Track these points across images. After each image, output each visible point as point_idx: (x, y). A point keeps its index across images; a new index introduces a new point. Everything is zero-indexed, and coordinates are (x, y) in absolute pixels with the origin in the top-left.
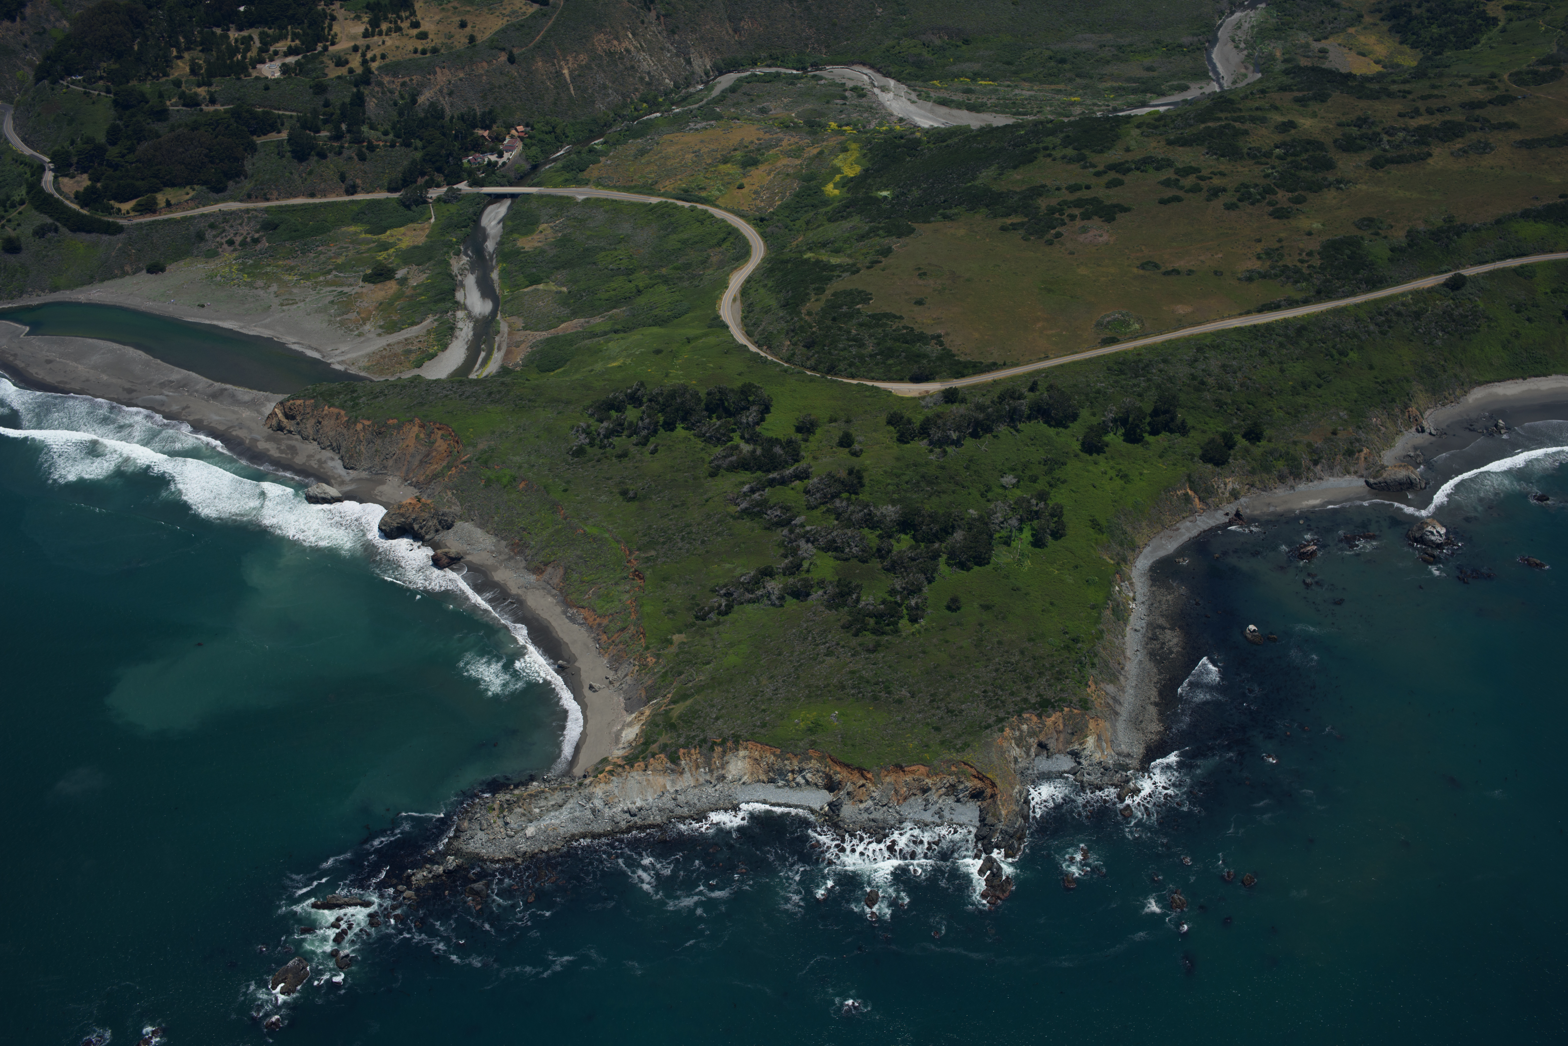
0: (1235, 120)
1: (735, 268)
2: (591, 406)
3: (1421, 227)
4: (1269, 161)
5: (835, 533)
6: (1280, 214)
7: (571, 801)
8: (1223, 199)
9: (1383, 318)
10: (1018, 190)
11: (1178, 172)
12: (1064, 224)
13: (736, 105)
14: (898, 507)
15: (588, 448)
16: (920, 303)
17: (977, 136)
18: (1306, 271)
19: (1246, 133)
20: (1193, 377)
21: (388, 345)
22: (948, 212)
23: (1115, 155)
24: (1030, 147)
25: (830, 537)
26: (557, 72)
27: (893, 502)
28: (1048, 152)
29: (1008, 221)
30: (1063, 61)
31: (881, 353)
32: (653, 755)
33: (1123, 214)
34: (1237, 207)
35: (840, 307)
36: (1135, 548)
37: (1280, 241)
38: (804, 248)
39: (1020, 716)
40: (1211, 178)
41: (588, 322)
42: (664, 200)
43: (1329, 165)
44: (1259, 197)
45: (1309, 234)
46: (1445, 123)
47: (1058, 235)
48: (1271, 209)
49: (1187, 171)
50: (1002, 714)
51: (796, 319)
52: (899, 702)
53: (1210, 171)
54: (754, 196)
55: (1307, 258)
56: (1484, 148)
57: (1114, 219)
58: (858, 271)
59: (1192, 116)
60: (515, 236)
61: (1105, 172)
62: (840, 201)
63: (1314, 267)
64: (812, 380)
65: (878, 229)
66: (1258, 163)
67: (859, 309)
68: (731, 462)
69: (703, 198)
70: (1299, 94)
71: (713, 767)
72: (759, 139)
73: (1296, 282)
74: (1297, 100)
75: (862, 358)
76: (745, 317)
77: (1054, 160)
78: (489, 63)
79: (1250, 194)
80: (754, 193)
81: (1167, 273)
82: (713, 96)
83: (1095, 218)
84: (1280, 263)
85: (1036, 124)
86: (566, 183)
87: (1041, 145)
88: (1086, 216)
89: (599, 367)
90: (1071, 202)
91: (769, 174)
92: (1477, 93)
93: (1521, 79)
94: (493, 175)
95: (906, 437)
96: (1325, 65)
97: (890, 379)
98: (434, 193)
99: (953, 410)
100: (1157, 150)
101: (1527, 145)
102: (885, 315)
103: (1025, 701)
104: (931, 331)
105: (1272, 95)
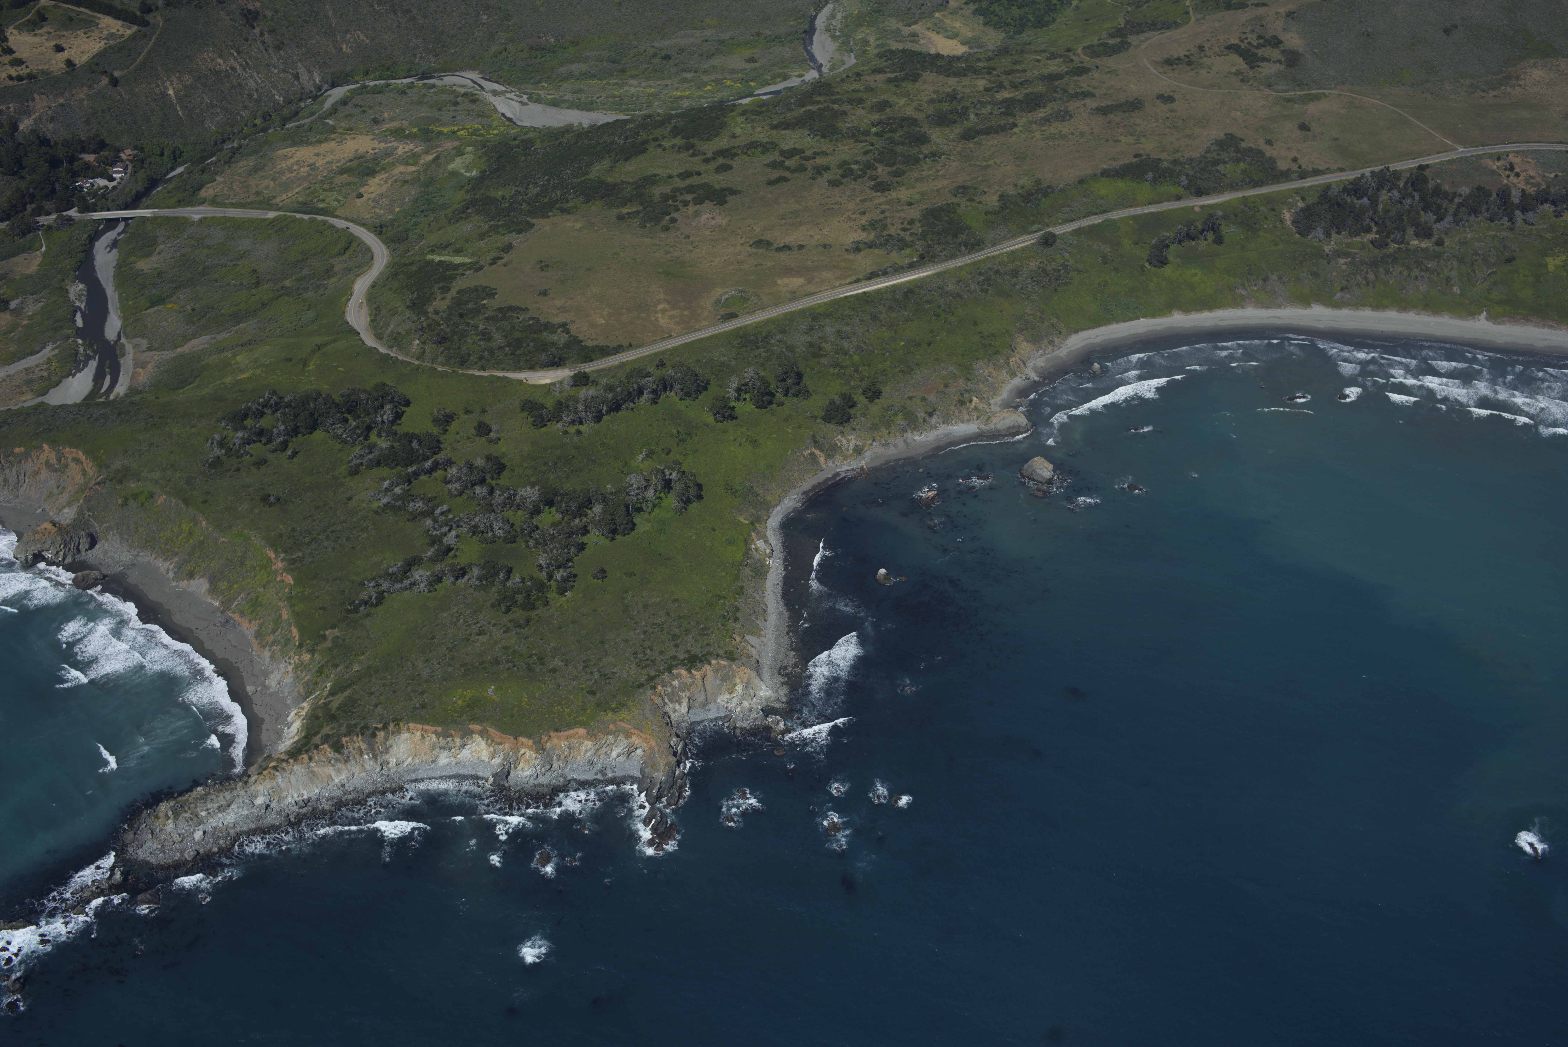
0: (834, 102)
1: (359, 275)
2: (224, 418)
3: (1012, 192)
4: (868, 138)
5: (477, 519)
6: (881, 187)
7: (237, 800)
8: (827, 176)
9: (983, 278)
10: (631, 181)
11: (782, 153)
12: (677, 210)
13: (349, 116)
14: (537, 488)
15: (224, 459)
16: (544, 293)
17: (589, 132)
18: (909, 239)
19: (844, 113)
20: (811, 345)
21: (8, 376)
22: (565, 206)
23: (722, 142)
24: (640, 139)
25: (473, 523)
26: (161, 93)
27: (533, 485)
28: (658, 143)
29: (625, 210)
30: (667, 57)
31: (509, 345)
32: (316, 747)
33: (733, 197)
34: (841, 183)
35: (466, 303)
36: (768, 508)
37: (883, 212)
38: (427, 250)
39: (670, 672)
40: (815, 158)
41: (214, 338)
42: (282, 213)
43: (923, 140)
44: (860, 173)
45: (910, 204)
46: (1027, 95)
47: (673, 220)
48: (872, 183)
49: (791, 153)
50: (652, 673)
51: (423, 318)
52: (554, 670)
53: (812, 151)
54: (372, 205)
55: (909, 227)
56: (1065, 116)
57: (725, 202)
58: (481, 268)
59: (793, 101)
60: (133, 259)
61: (714, 158)
62: (459, 203)
63: (916, 235)
64: (443, 375)
65: (498, 226)
66: (856, 141)
67: (484, 304)
68: (370, 460)
69: (322, 209)
70: (893, 75)
71: (378, 752)
72: (374, 149)
73: (902, 249)
74: (890, 80)
75: (491, 351)
76: (372, 321)
77: (664, 149)
78: (90, 87)
79: (852, 170)
80: (373, 202)
81: (779, 250)
82: (324, 110)
83: (707, 202)
84: (885, 233)
85: (645, 117)
86: (180, 203)
87: (651, 137)
88: (699, 201)
89: (228, 380)
90: (683, 189)
91: (386, 182)
92: (1054, 67)
93: (1093, 51)
94: (104, 200)
95: (540, 422)
96: (916, 48)
97: (520, 369)
98: (44, 220)
99: (584, 393)
100: (762, 134)
101: (1103, 111)
102: (511, 308)
103: (674, 658)
104: (557, 320)
105: (867, 78)
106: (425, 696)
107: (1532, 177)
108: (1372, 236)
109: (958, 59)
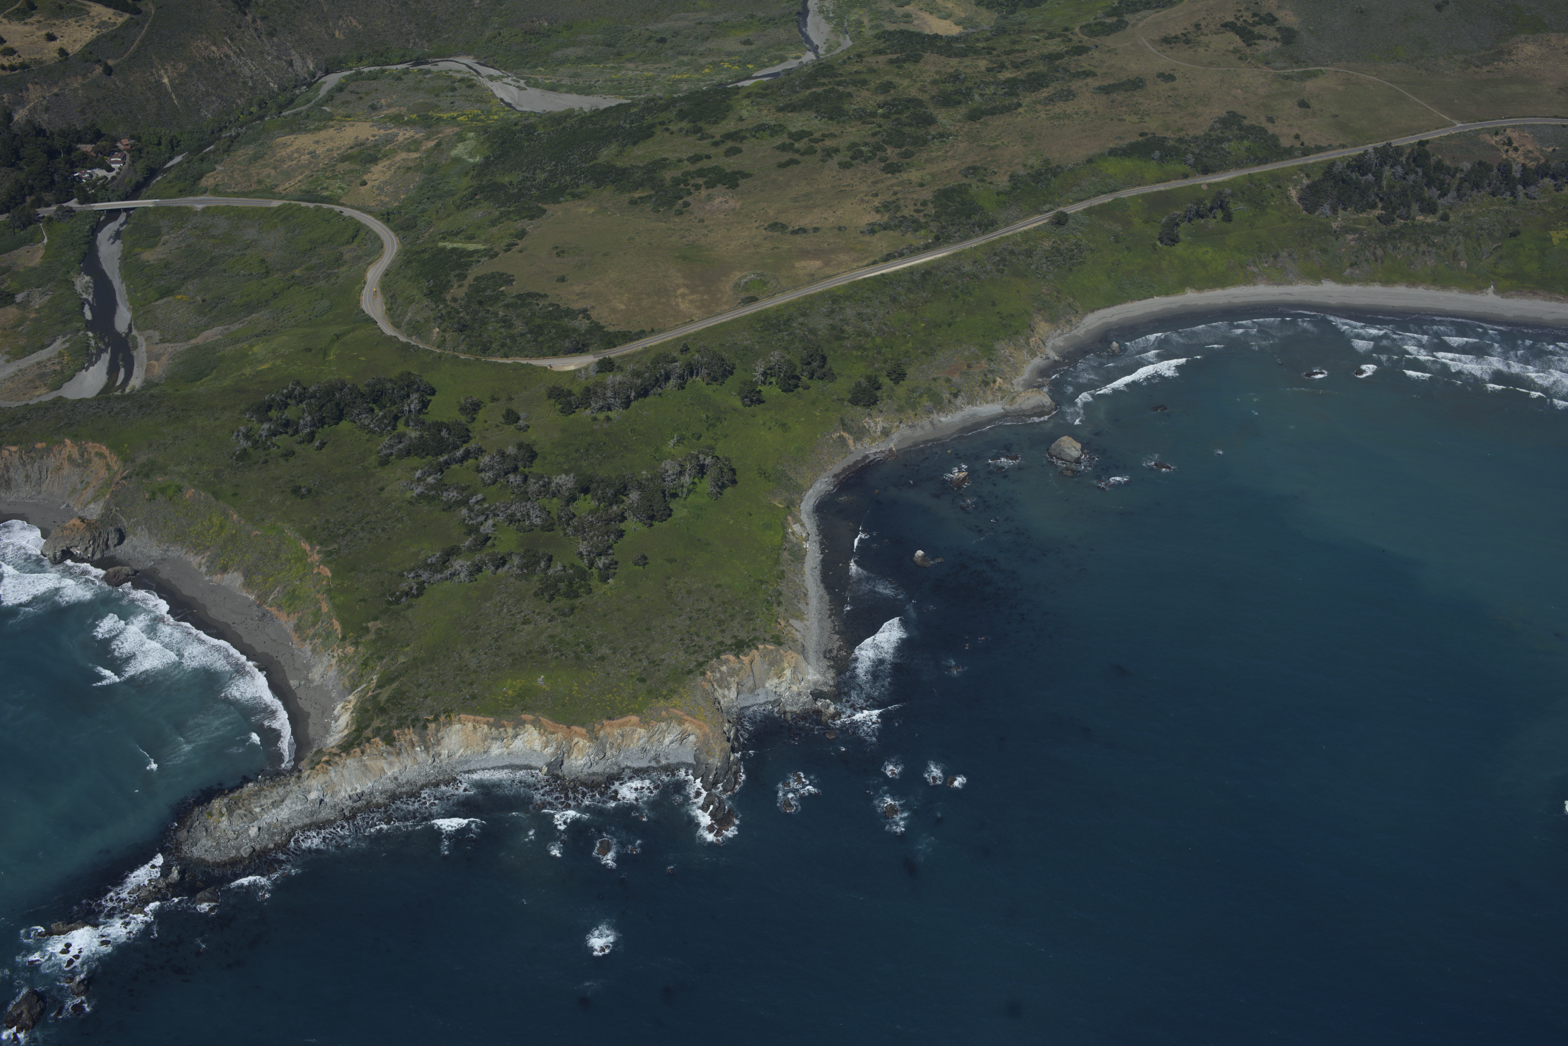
0: (839, 84)
1: (370, 264)
2: (248, 410)
3: (1022, 172)
4: (875, 120)
5: (513, 508)
6: (892, 169)
7: (290, 795)
8: (837, 158)
9: (998, 258)
10: (641, 165)
11: (791, 135)
12: (690, 194)
13: (346, 103)
14: (572, 475)
15: (251, 451)
16: (562, 279)
17: (593, 116)
18: (923, 220)
19: (850, 95)
20: (833, 327)
21: (20, 370)
22: (576, 191)
23: (729, 125)
24: (646, 123)
25: (509, 511)
26: (156, 82)
27: (567, 473)
28: (665, 127)
29: (637, 195)
30: (663, 40)
31: (531, 332)
32: (368, 740)
33: (745, 180)
34: (852, 165)
35: (484, 290)
36: (800, 491)
37: (895, 193)
38: (437, 238)
39: (718, 658)
40: (823, 140)
41: (228, 329)
42: (287, 202)
43: (930, 121)
44: (870, 155)
45: (922, 185)
46: (1029, 75)
47: (686, 204)
48: (883, 165)
49: (800, 135)
50: (701, 659)
51: (441, 306)
52: (602, 658)
53: (820, 133)
54: (377, 192)
55: (922, 208)
56: (1068, 95)
57: (737, 185)
58: (496, 255)
59: (797, 83)
60: (138, 250)
61: (723, 142)
62: (466, 190)
63: (930, 216)
64: (466, 363)
65: (509, 213)
66: (864, 123)
67: (503, 291)
68: (400, 450)
69: (327, 197)
70: (894, 57)
71: (429, 744)
72: (374, 136)
73: (916, 231)
74: (891, 62)
75: (513, 338)
76: (389, 309)
77: (672, 133)
78: (84, 76)
79: (861, 152)
80: (377, 189)
81: (795, 232)
82: (320, 97)
83: (719, 185)
84: (899, 214)
85: (648, 101)
86: (181, 193)
87: (657, 121)
88: (710, 185)
89: (248, 371)
90: (694, 172)
91: (389, 169)
92: (1054, 46)
93: (1091, 30)
94: (104, 190)
95: (568, 409)
96: (911, 28)
97: (544, 356)
98: (45, 212)
99: (611, 378)
100: (769, 117)
101: (1106, 90)
102: (530, 295)
103: (721, 643)
104: (577, 306)
105: (869, 59)
106: (474, 686)
107: (1530, 152)
108: (1378, 212)
109: (956, 39)
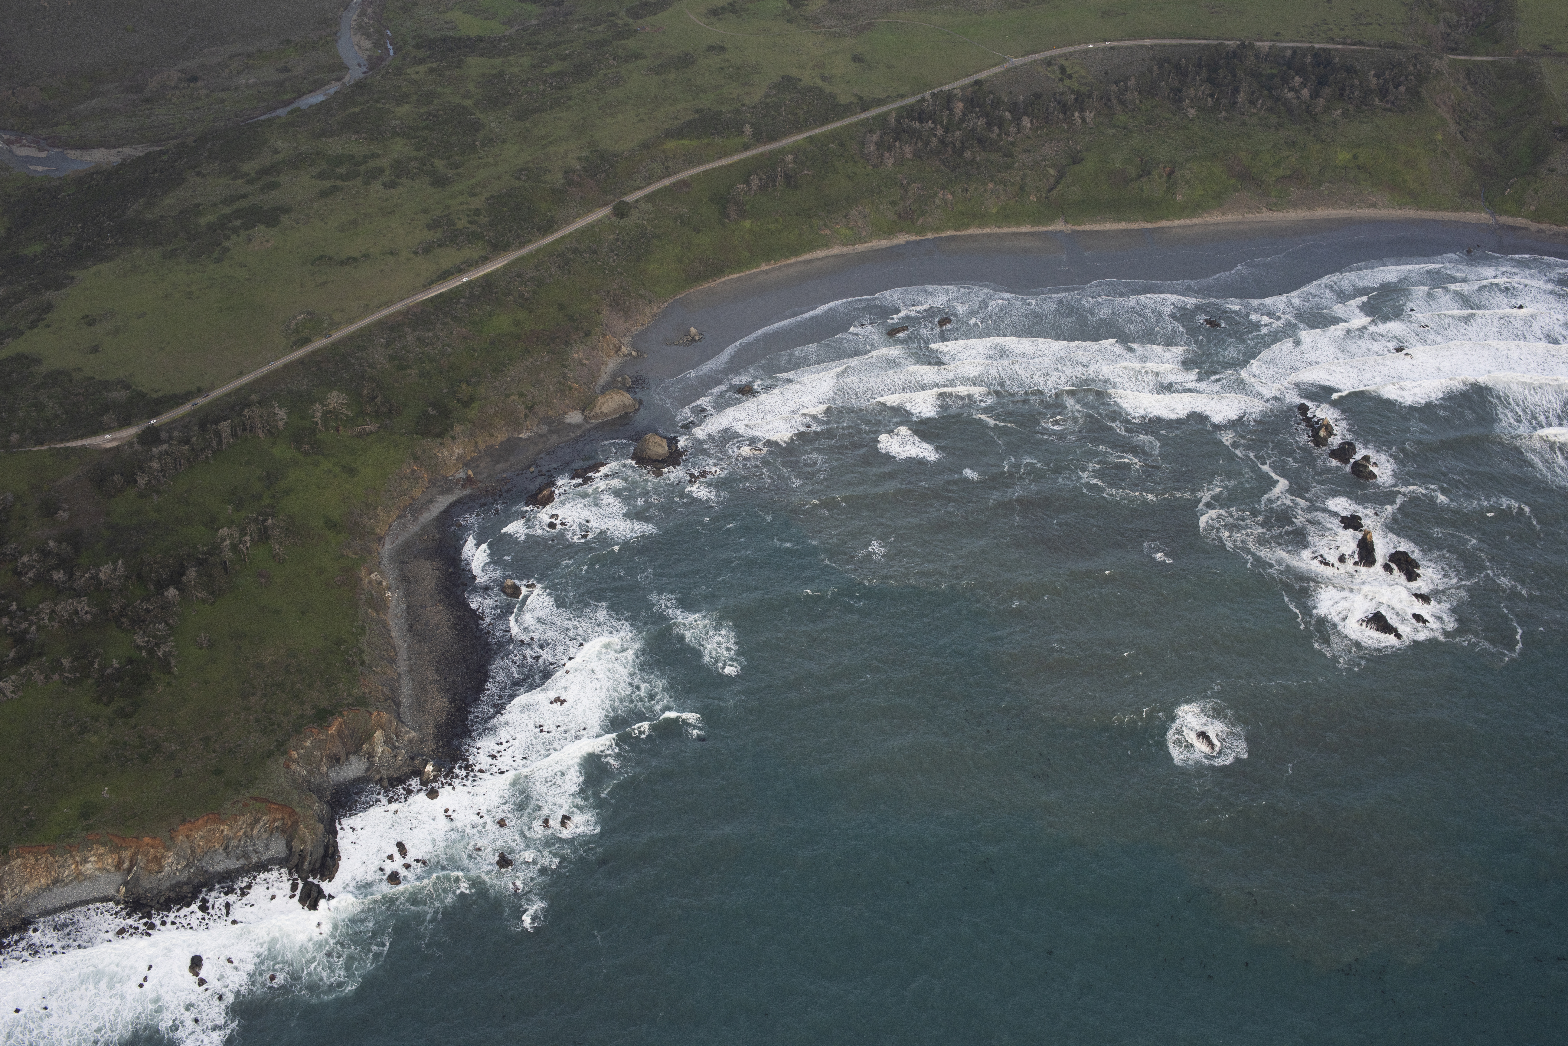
0: (377, 101)
3: (576, 166)
4: (418, 134)
6: (441, 182)
8: (382, 179)
9: (561, 259)
10: (173, 214)
11: (331, 161)
12: (227, 238)
16: (95, 350)
17: (120, 169)
18: (478, 231)
19: (390, 111)
20: (394, 357)
22: (104, 252)
23: (264, 159)
24: (176, 170)
25: (55, 613)
28: (196, 171)
29: (170, 247)
31: (65, 412)
33: (286, 215)
34: (398, 184)
36: (378, 538)
37: (447, 207)
39: (300, 733)
40: (367, 162)
43: (477, 126)
44: (416, 170)
45: (473, 194)
46: (576, 65)
47: (227, 250)
48: (431, 179)
49: (341, 160)
50: (281, 738)
52: (173, 756)
53: (362, 155)
55: (476, 218)
56: (618, 81)
57: (278, 222)
58: (20, 334)
59: (333, 106)
61: (258, 178)
63: (484, 225)
65: (33, 286)
66: (407, 138)
67: (31, 372)
70: (435, 65)
73: (472, 243)
74: (432, 70)
75: (46, 422)
77: (204, 176)
79: (407, 168)
81: (343, 263)
83: (258, 225)
84: (452, 228)
85: (180, 145)
87: (187, 165)
88: (249, 226)
90: (230, 215)
92: (599, 33)
93: (636, 12)
95: (113, 489)
96: (454, 34)
97: (84, 435)
99: (157, 449)
100: (306, 145)
101: (658, 70)
102: (61, 372)
103: (302, 716)
104: (114, 376)
105: (409, 71)
106: (31, 813)
107: (1083, 78)
109: (500, 38)
